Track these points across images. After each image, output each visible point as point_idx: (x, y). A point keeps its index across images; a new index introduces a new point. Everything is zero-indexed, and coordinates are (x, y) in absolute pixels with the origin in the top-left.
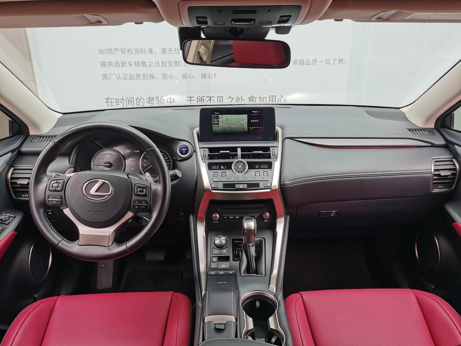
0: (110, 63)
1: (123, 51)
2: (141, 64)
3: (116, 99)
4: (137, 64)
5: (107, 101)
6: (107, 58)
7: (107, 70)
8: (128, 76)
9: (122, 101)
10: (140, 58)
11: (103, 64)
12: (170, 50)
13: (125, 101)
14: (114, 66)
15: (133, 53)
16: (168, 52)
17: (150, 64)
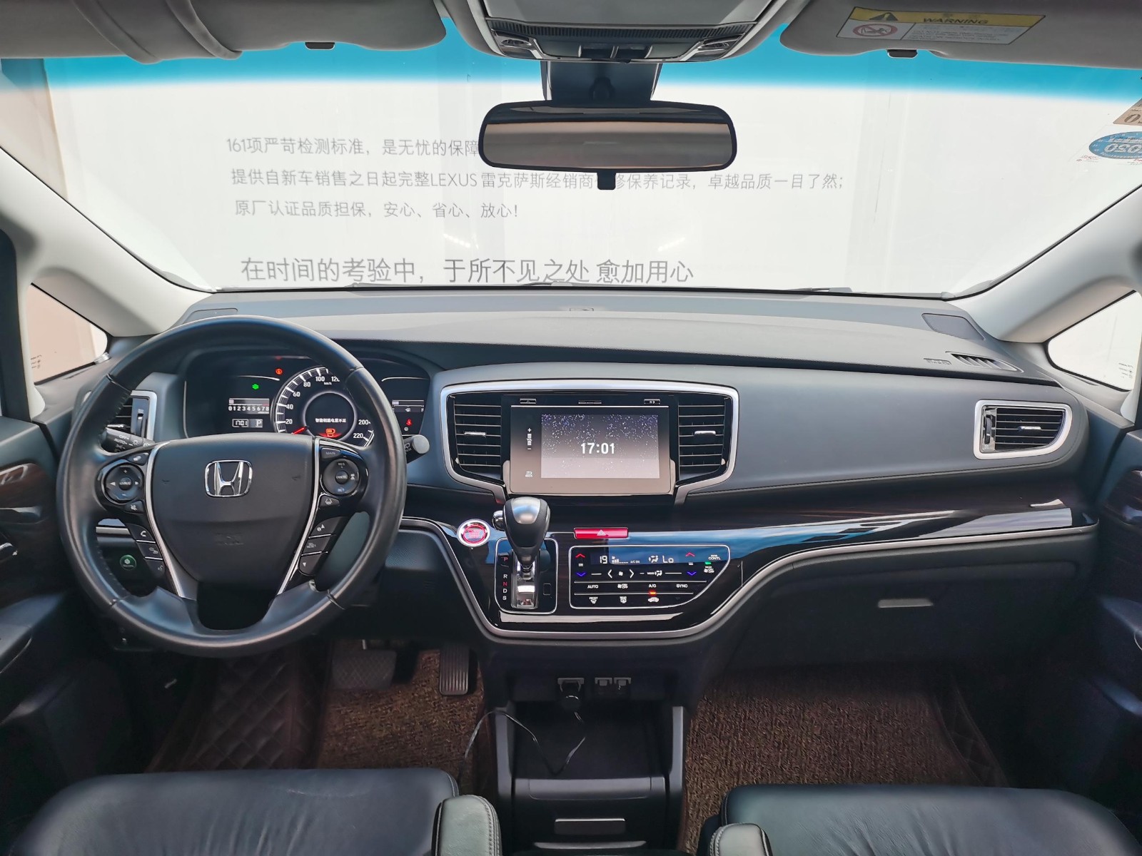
0: (256, 175)
1: (288, 144)
2: (331, 179)
3: (268, 263)
4: (321, 178)
5: (246, 269)
7: (246, 192)
8: (300, 206)
9: (282, 268)
11: (238, 176)
12: (405, 146)
13: (290, 268)
14: (265, 180)
15: (314, 148)
16: (399, 150)
17: (354, 178)
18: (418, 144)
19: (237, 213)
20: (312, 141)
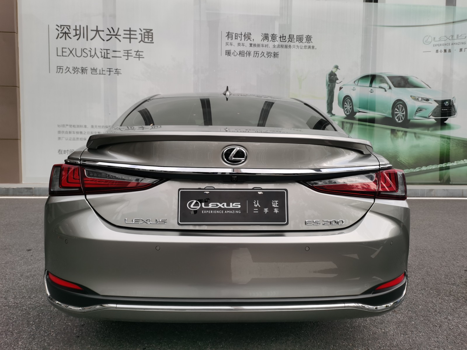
0: (63, 132)
1: (71, 126)
2: (80, 133)
3: (64, 150)
4: (77, 133)
5: (59, 152)
6: (61, 129)
7: (61, 135)
8: (72, 138)
9: (67, 151)
10: (79, 130)
11: (59, 132)
12: (96, 127)
13: (69, 152)
14: (65, 133)
15: (76, 127)
16: (94, 127)
17: (84, 133)
18: (99, 126)
19: (58, 140)
20: (76, 125)
